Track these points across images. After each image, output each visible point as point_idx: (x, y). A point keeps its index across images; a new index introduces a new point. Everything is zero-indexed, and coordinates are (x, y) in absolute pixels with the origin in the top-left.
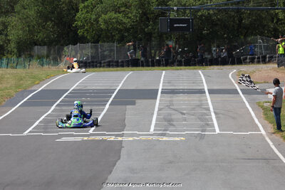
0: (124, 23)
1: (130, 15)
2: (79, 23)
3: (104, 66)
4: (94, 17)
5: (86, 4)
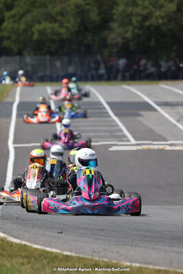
0: (60, 34)
1: (66, 25)
2: (6, 34)
3: (35, 81)
4: (22, 27)
5: (13, 12)
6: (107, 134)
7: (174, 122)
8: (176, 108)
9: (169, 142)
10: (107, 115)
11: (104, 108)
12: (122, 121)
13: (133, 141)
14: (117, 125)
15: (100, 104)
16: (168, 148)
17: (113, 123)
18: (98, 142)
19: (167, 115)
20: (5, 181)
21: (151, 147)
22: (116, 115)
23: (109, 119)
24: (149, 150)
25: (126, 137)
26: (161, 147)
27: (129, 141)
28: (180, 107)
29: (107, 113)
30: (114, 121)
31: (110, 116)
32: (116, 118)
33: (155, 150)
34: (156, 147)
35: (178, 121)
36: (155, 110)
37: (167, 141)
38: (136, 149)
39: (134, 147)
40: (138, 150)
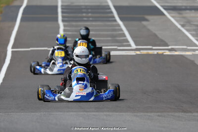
6: (110, 39)
7: (179, 26)
8: (183, 12)
9: (170, 47)
10: (113, 19)
11: (112, 12)
12: (126, 26)
13: (134, 46)
14: (121, 30)
15: (108, 8)
16: (167, 53)
17: (117, 28)
19: (172, 20)
21: (151, 52)
22: (121, 19)
23: (114, 23)
24: (148, 55)
25: (128, 42)
26: (160, 52)
27: (130, 46)
28: (188, 11)
29: (114, 17)
30: (119, 25)
31: (115, 21)
32: (121, 23)
33: (154, 55)
34: (155, 52)
35: (183, 26)
36: (163, 14)
37: (168, 46)
38: (135, 54)
39: (133, 52)
40: (137, 55)
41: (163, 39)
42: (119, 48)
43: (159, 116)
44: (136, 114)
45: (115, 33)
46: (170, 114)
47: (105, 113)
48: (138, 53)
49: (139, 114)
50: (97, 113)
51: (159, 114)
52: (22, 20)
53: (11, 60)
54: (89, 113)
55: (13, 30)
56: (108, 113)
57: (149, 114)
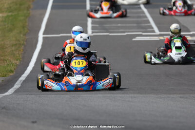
6: (135, 25)
9: (191, 33)
10: (139, 6)
12: (150, 13)
13: (157, 32)
14: (146, 17)
16: (189, 38)
17: (141, 15)
18: (124, 32)
20: (26, 70)
22: (146, 7)
23: (139, 10)
25: (151, 27)
27: (154, 31)
30: (143, 12)
31: (140, 8)
32: (145, 10)
37: (189, 31)
38: (158, 39)
39: (157, 37)
40: (160, 40)
41: (185, 25)
42: (144, 34)
43: (181, 97)
44: (159, 96)
45: (139, 19)
46: (192, 95)
47: (131, 95)
48: (162, 38)
49: (162, 96)
50: (123, 95)
51: (182, 95)
52: (53, 8)
53: (43, 46)
54: (115, 95)
55: (43, 17)
56: (133, 95)
57: (172, 96)
